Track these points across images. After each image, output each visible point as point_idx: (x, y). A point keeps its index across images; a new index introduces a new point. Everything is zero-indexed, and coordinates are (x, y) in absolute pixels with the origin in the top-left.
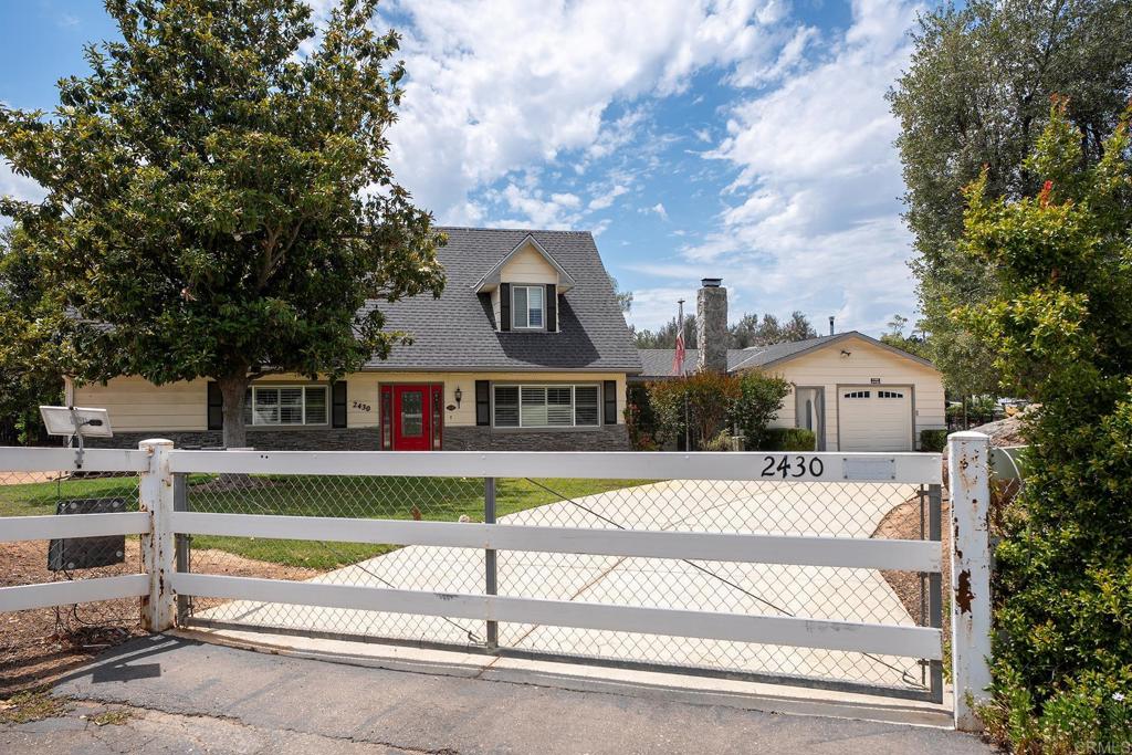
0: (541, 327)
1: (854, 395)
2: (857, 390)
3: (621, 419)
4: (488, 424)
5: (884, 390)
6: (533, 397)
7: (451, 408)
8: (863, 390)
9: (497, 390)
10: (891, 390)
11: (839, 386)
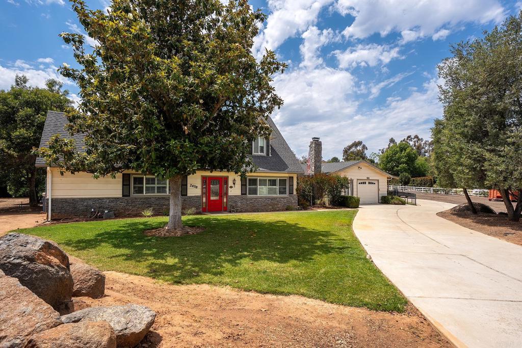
0: (264, 154)
1: (361, 183)
2: (362, 181)
3: (295, 192)
4: (246, 194)
5: (370, 181)
6: (263, 182)
7: (231, 187)
8: (364, 181)
9: (250, 180)
10: (372, 182)
11: (357, 180)
